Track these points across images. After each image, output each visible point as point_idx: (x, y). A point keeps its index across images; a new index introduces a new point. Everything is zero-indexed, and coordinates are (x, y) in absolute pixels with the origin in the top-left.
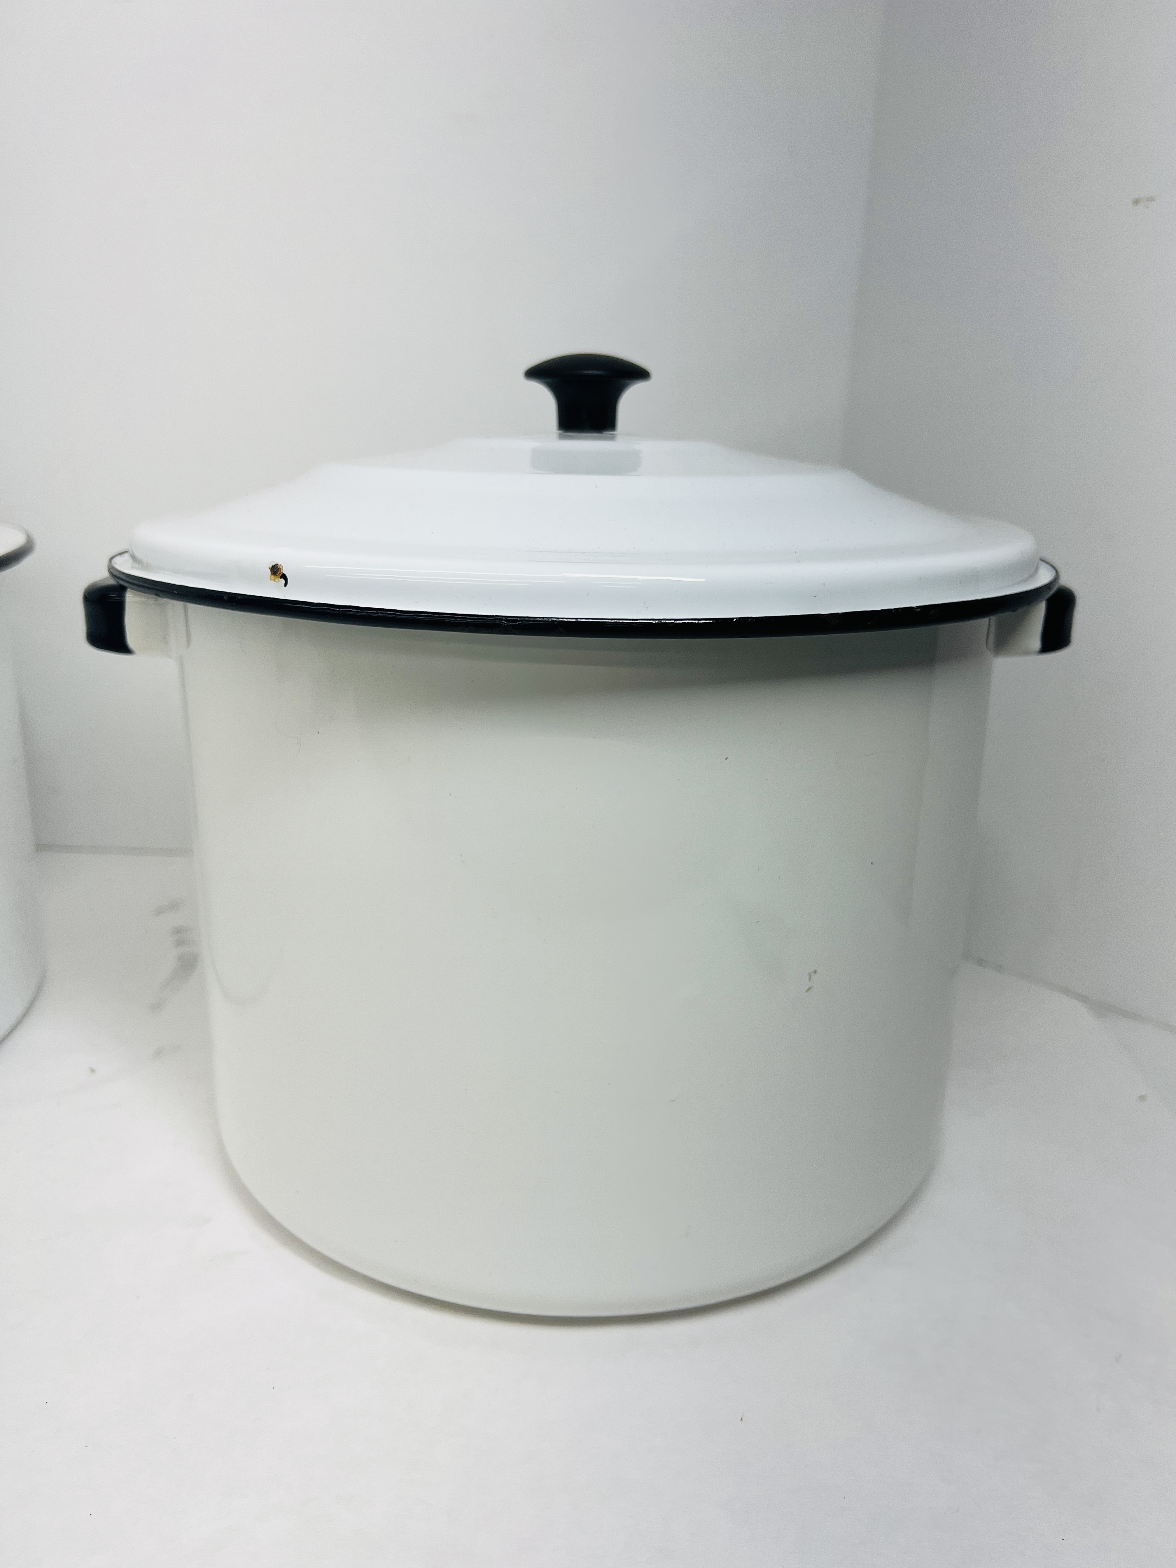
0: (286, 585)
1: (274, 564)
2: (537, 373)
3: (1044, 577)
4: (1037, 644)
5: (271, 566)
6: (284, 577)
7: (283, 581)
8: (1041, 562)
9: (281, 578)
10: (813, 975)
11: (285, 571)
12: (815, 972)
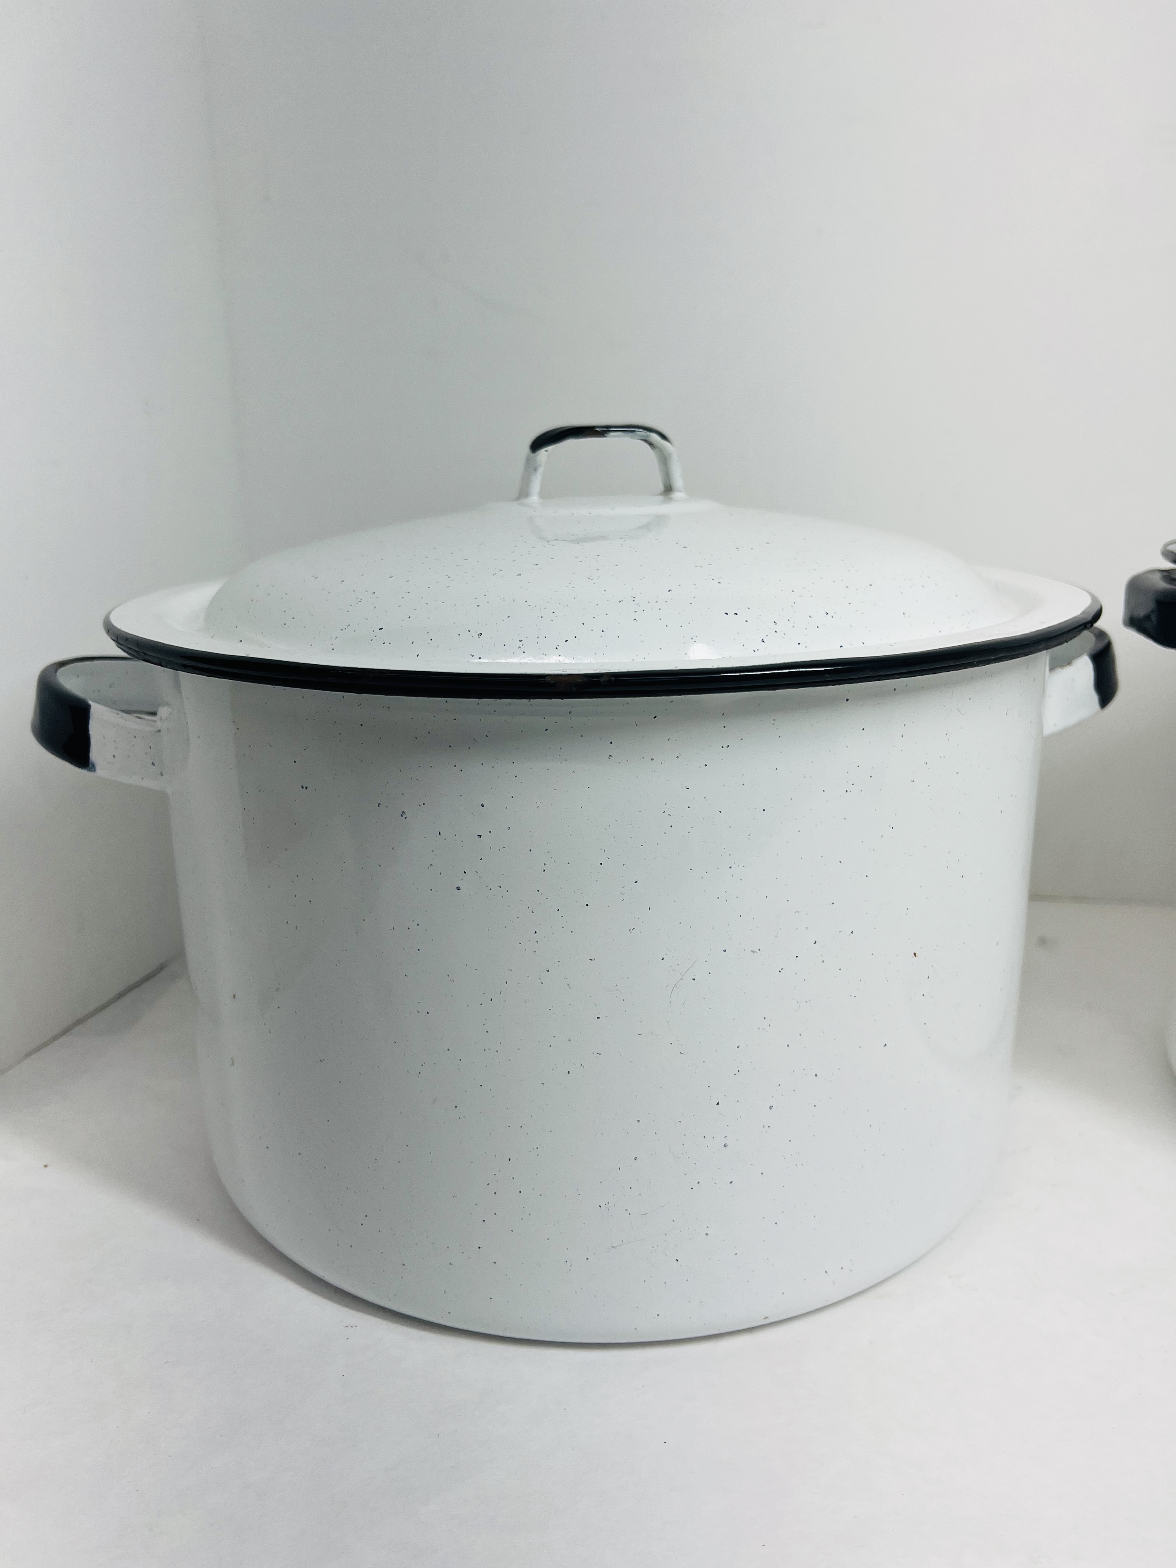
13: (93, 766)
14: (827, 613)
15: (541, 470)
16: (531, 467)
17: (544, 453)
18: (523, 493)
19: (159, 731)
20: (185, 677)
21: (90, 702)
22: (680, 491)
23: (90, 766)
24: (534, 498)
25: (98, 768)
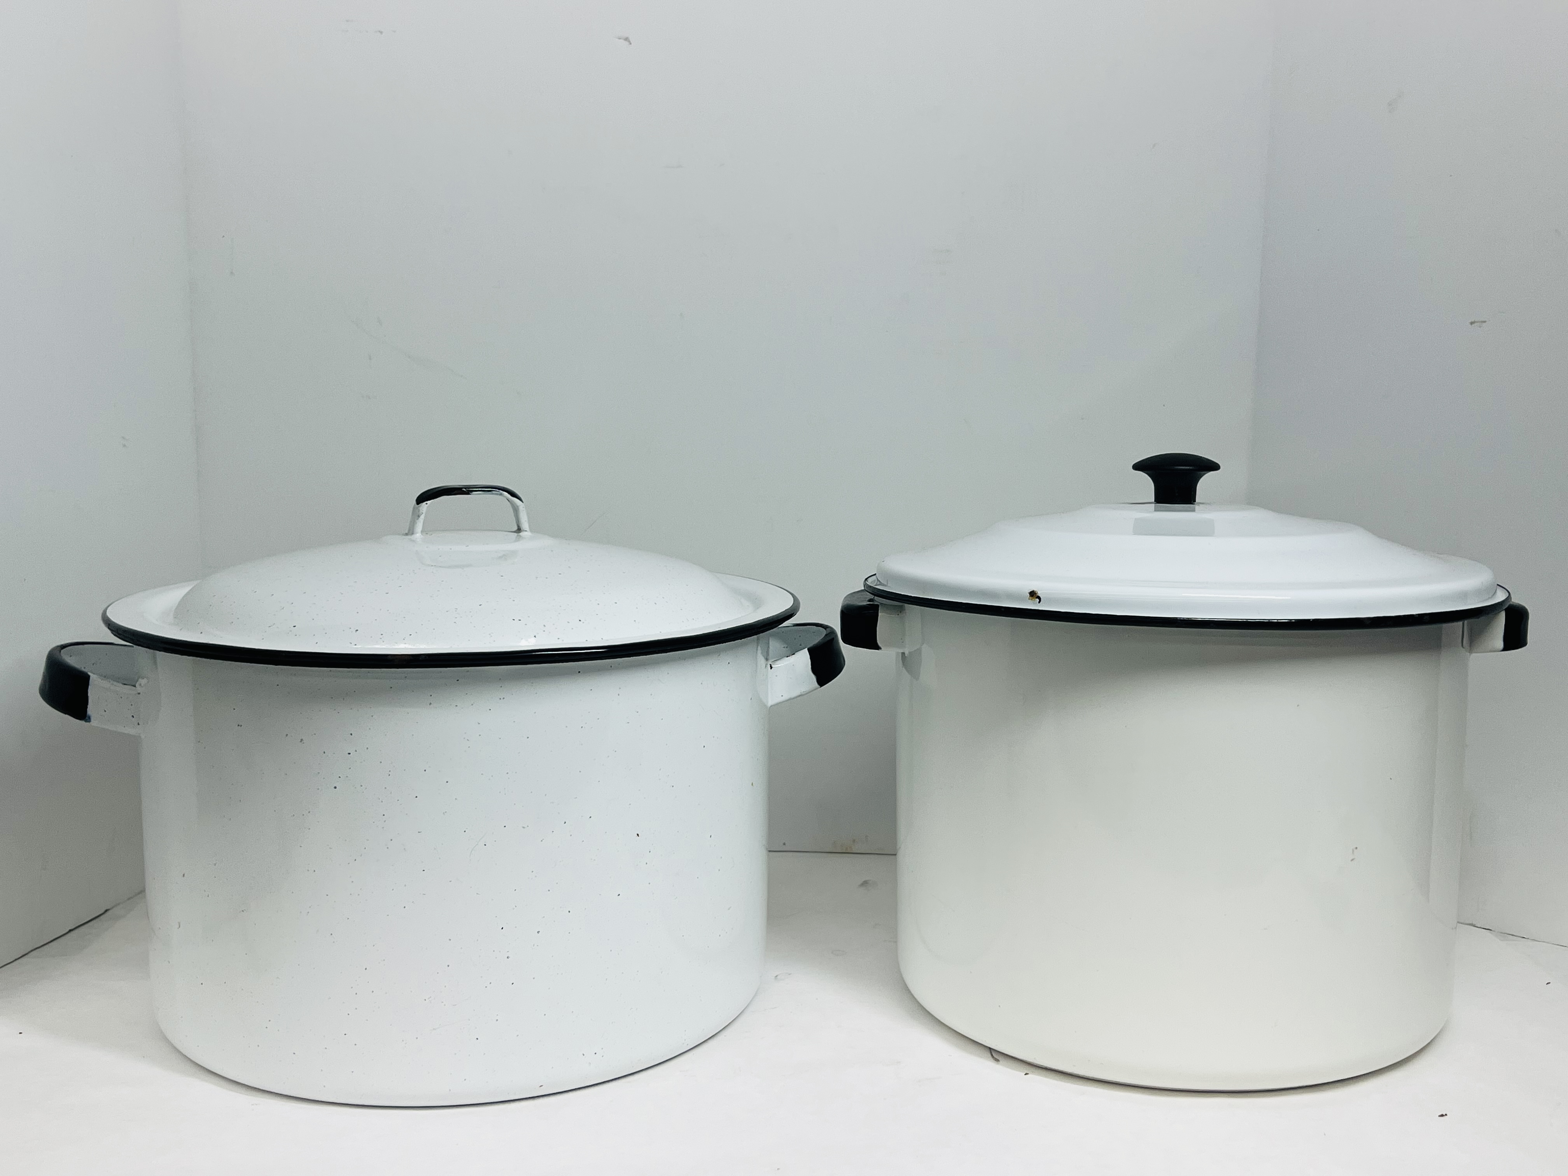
0: (1039, 602)
1: (1031, 591)
2: (1138, 467)
3: (1500, 597)
4: (1500, 644)
5: (1029, 591)
6: (1039, 598)
7: (1038, 600)
8: (1498, 586)
9: (1036, 598)
10: (1355, 850)
11: (1039, 594)
12: (1356, 848)
13: (89, 718)
14: (580, 621)
15: (422, 517)
16: (416, 515)
17: (425, 506)
18: (411, 532)
19: (139, 694)
20: (160, 654)
21: (89, 674)
22: (526, 531)
23: (87, 718)
24: (418, 535)
25: (92, 719)
